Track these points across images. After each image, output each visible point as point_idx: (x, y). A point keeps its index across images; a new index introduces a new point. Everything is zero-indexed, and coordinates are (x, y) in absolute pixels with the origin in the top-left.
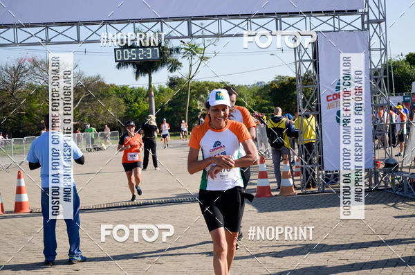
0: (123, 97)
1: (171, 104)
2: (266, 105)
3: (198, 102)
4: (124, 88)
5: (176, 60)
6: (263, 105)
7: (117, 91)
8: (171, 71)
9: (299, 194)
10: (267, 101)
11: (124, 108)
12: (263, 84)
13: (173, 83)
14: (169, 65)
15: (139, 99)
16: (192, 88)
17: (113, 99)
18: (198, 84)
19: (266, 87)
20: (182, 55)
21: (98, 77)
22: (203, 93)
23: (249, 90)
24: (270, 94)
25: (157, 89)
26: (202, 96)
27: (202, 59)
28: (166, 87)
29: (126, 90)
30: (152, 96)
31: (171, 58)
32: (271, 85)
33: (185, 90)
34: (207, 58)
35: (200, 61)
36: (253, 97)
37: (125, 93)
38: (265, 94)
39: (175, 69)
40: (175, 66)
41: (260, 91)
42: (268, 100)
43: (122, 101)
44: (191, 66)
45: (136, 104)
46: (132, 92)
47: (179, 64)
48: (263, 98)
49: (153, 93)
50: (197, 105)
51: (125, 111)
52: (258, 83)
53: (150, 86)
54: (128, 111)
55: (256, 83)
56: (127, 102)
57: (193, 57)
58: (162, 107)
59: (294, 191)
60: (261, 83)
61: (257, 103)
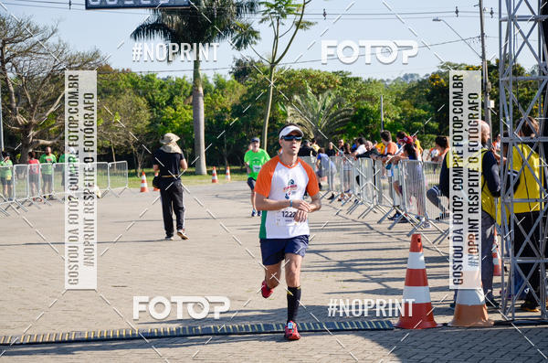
0: (145, 94)
1: (237, 110)
2: (420, 118)
3: (289, 108)
4: (148, 79)
5: (248, 26)
6: (413, 119)
7: (134, 83)
8: (239, 46)
9: (498, 323)
10: (423, 112)
11: (145, 116)
12: (416, 79)
13: (242, 71)
14: (235, 35)
15: (176, 100)
16: (280, 81)
17: (125, 98)
18: (290, 75)
19: (422, 83)
20: (260, 16)
21: (96, 55)
22: (299, 93)
23: (388, 89)
24: (429, 98)
25: (211, 81)
26: (296, 97)
27: (299, 25)
28: (229, 78)
29: (152, 81)
30: (199, 95)
31: (237, 21)
32: (433, 79)
33: (264, 85)
34: (310, 24)
35: (294, 28)
36: (396, 103)
37: (151, 88)
38: (419, 98)
39: (245, 43)
40: (246, 37)
41: (410, 91)
42: (425, 109)
43: (142, 102)
44: (276, 38)
45: (170, 110)
46: (162, 87)
47: (254, 33)
48: (416, 106)
49: (201, 90)
50: (286, 115)
51: (148, 123)
52: (406, 77)
53: (196, 75)
54: (153, 122)
55: (402, 76)
56: (152, 104)
57: (282, 20)
58: (219, 118)
59: (487, 316)
60: (412, 76)
61: (404, 113)
